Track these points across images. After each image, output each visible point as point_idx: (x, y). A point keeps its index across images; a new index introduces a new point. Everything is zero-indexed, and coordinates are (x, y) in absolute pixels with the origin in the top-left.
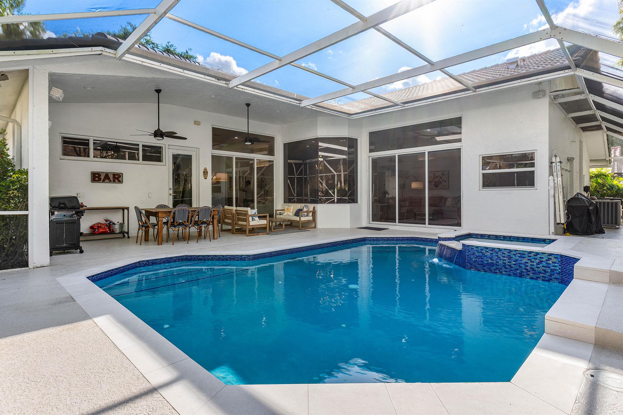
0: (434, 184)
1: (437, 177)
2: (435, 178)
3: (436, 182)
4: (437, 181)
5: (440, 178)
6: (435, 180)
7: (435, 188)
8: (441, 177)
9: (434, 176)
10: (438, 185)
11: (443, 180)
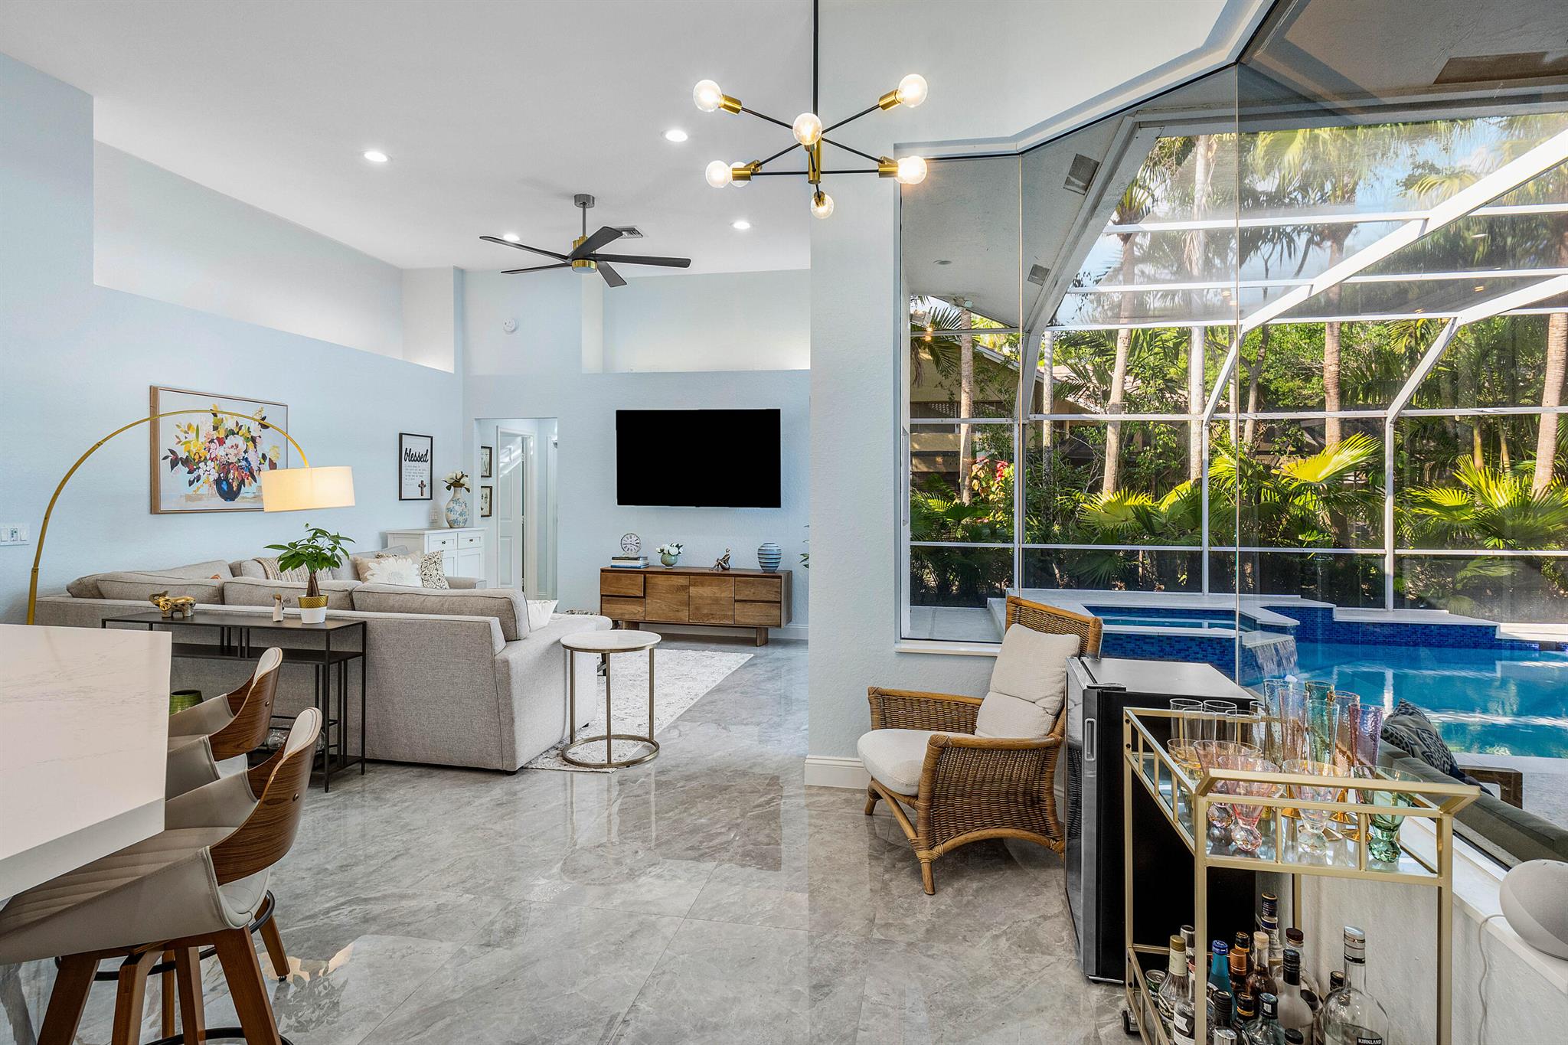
0: (214, 475)
1: (232, 432)
2: (221, 442)
3: (226, 467)
4: (233, 459)
5: (247, 440)
6: (220, 452)
7: (219, 502)
8: (253, 440)
9: (215, 428)
10: (235, 485)
11: (264, 457)
